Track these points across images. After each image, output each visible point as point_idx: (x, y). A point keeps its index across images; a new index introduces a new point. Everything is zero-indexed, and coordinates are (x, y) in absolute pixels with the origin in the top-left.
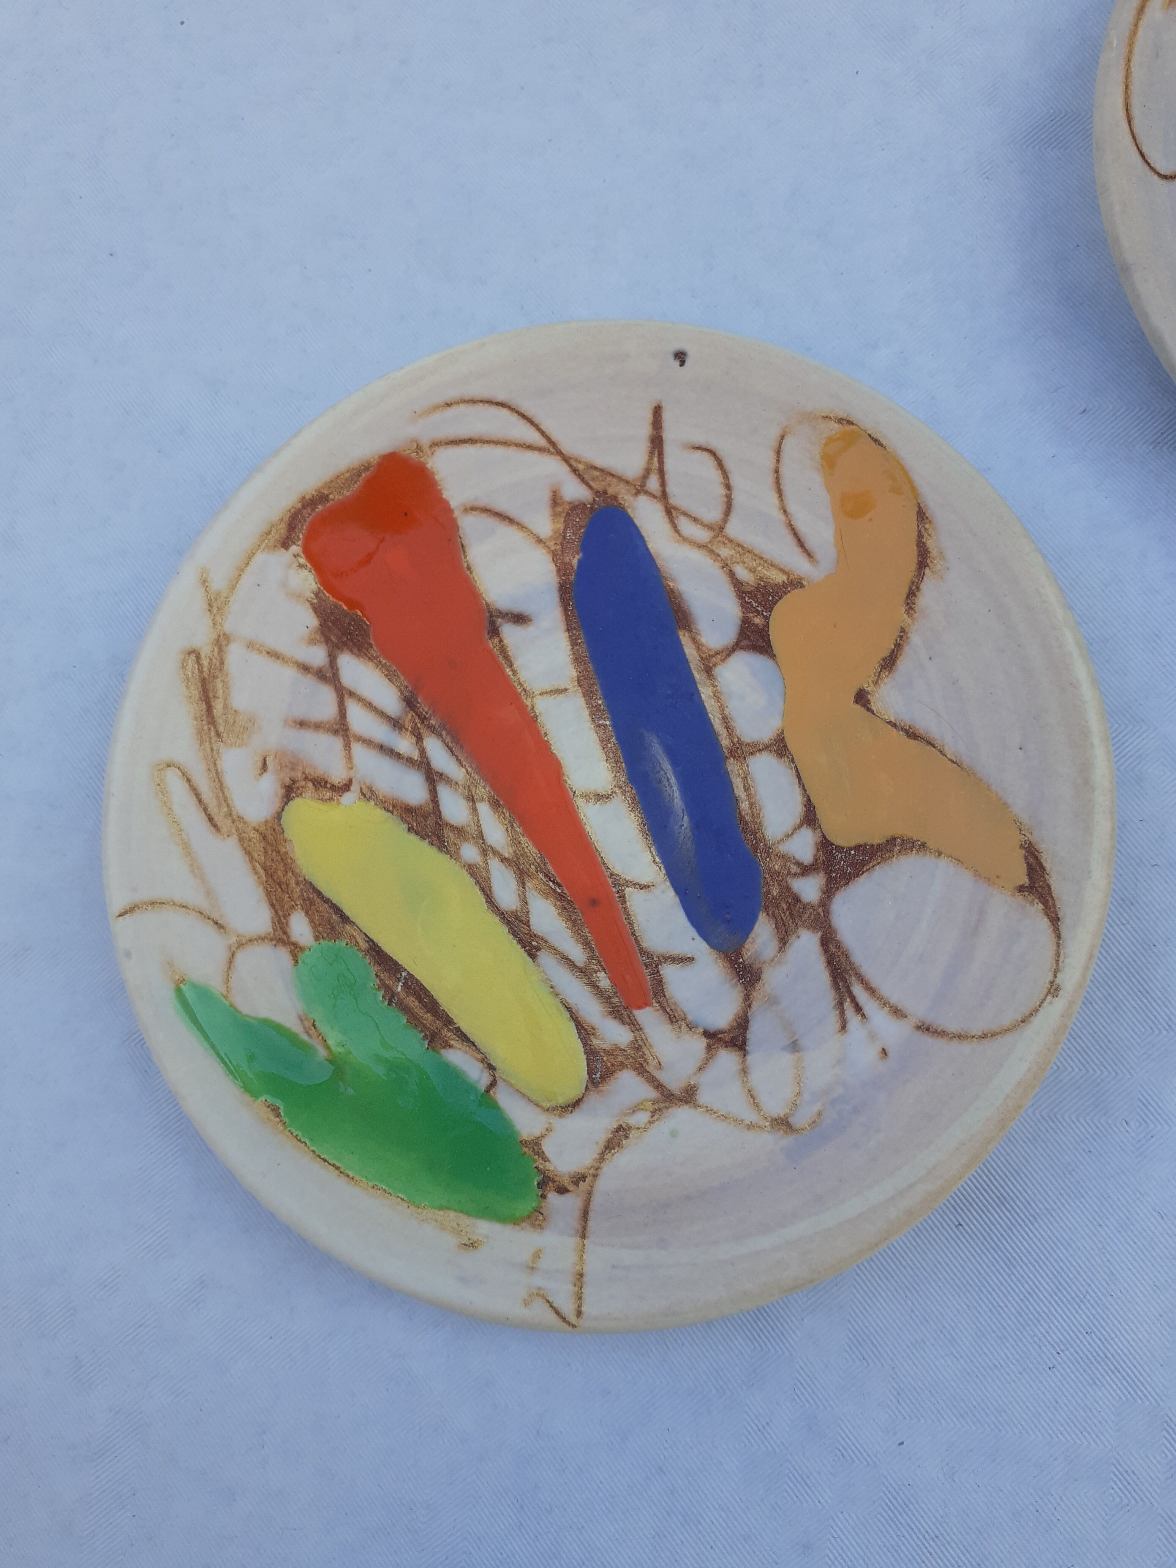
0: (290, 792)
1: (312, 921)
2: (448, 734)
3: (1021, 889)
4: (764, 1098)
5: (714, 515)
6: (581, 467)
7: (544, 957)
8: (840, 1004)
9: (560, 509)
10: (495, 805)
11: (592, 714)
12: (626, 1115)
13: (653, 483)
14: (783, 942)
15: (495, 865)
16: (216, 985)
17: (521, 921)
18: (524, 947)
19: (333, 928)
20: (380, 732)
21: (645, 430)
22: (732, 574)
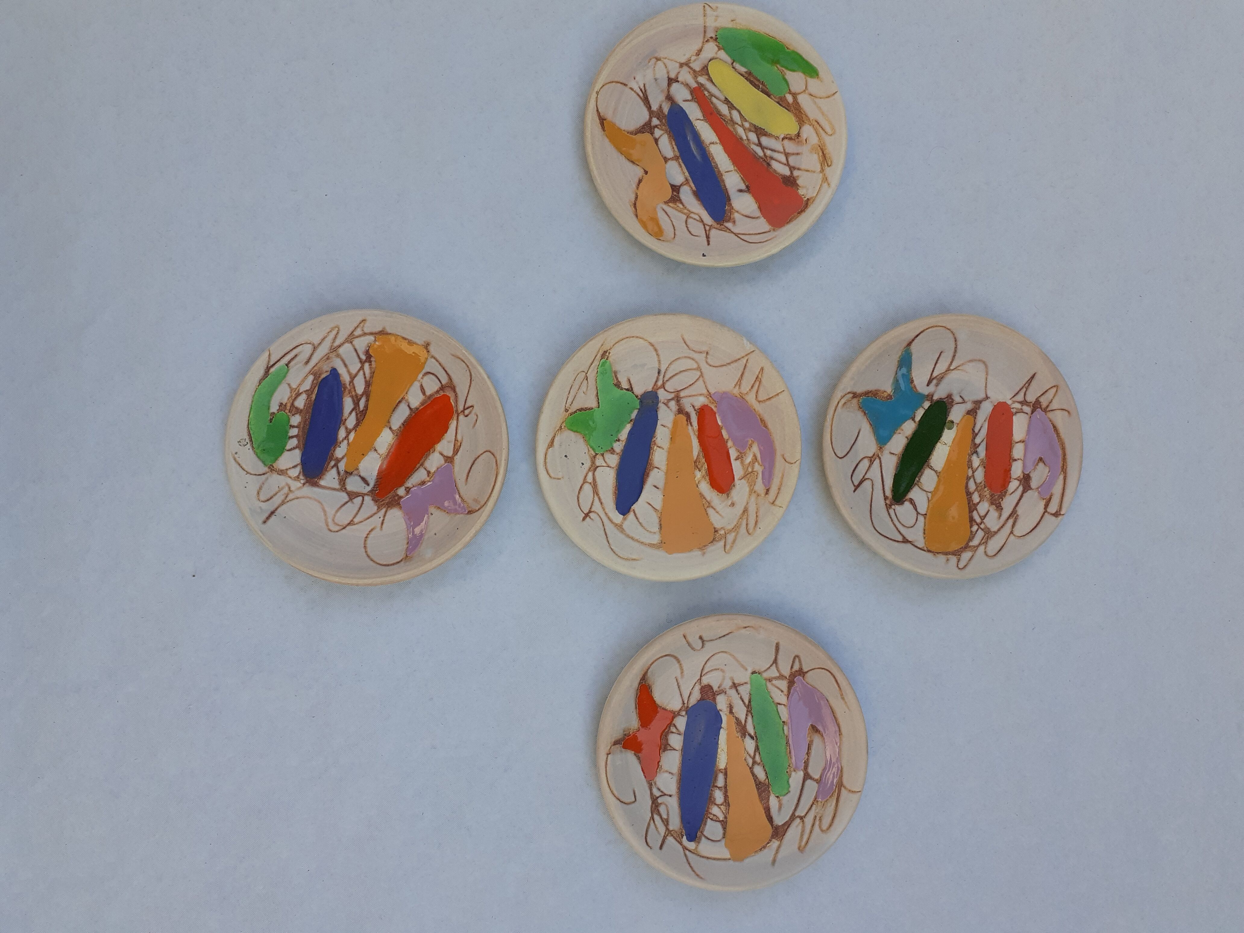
0: (798, 135)
1: (787, 101)
2: (757, 157)
3: (605, 120)
4: (663, 66)
5: (690, 220)
6: (728, 231)
7: (723, 99)
8: (645, 91)
9: (733, 220)
10: (741, 139)
11: (717, 166)
12: (697, 59)
13: (707, 228)
14: (660, 107)
15: (740, 123)
16: (809, 79)
17: (731, 108)
18: (729, 101)
19: (781, 100)
20: (775, 155)
21: (711, 240)
22: (683, 205)
